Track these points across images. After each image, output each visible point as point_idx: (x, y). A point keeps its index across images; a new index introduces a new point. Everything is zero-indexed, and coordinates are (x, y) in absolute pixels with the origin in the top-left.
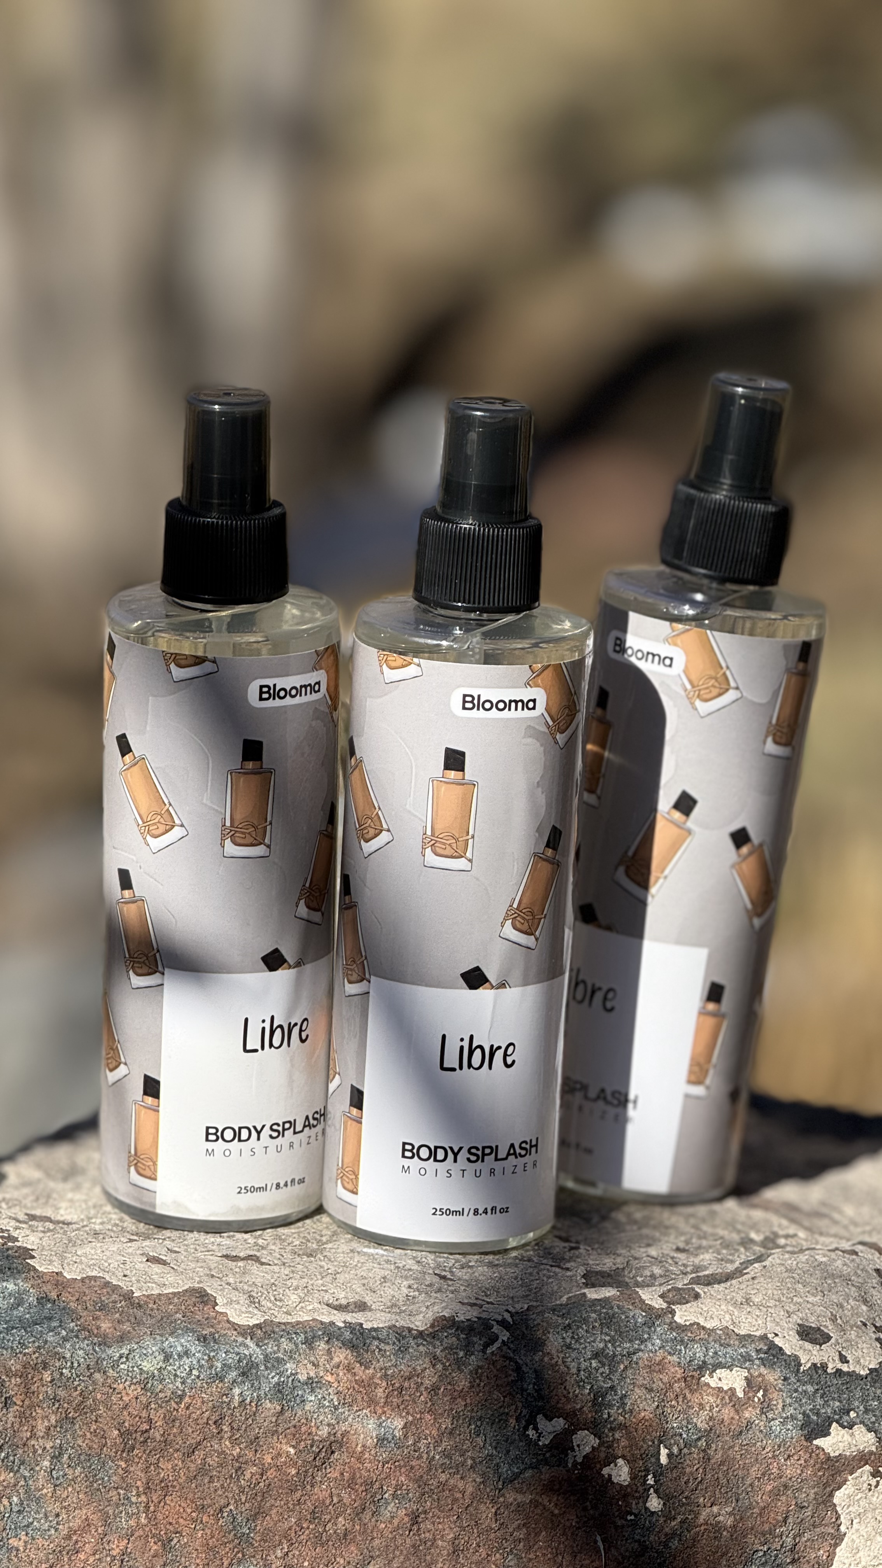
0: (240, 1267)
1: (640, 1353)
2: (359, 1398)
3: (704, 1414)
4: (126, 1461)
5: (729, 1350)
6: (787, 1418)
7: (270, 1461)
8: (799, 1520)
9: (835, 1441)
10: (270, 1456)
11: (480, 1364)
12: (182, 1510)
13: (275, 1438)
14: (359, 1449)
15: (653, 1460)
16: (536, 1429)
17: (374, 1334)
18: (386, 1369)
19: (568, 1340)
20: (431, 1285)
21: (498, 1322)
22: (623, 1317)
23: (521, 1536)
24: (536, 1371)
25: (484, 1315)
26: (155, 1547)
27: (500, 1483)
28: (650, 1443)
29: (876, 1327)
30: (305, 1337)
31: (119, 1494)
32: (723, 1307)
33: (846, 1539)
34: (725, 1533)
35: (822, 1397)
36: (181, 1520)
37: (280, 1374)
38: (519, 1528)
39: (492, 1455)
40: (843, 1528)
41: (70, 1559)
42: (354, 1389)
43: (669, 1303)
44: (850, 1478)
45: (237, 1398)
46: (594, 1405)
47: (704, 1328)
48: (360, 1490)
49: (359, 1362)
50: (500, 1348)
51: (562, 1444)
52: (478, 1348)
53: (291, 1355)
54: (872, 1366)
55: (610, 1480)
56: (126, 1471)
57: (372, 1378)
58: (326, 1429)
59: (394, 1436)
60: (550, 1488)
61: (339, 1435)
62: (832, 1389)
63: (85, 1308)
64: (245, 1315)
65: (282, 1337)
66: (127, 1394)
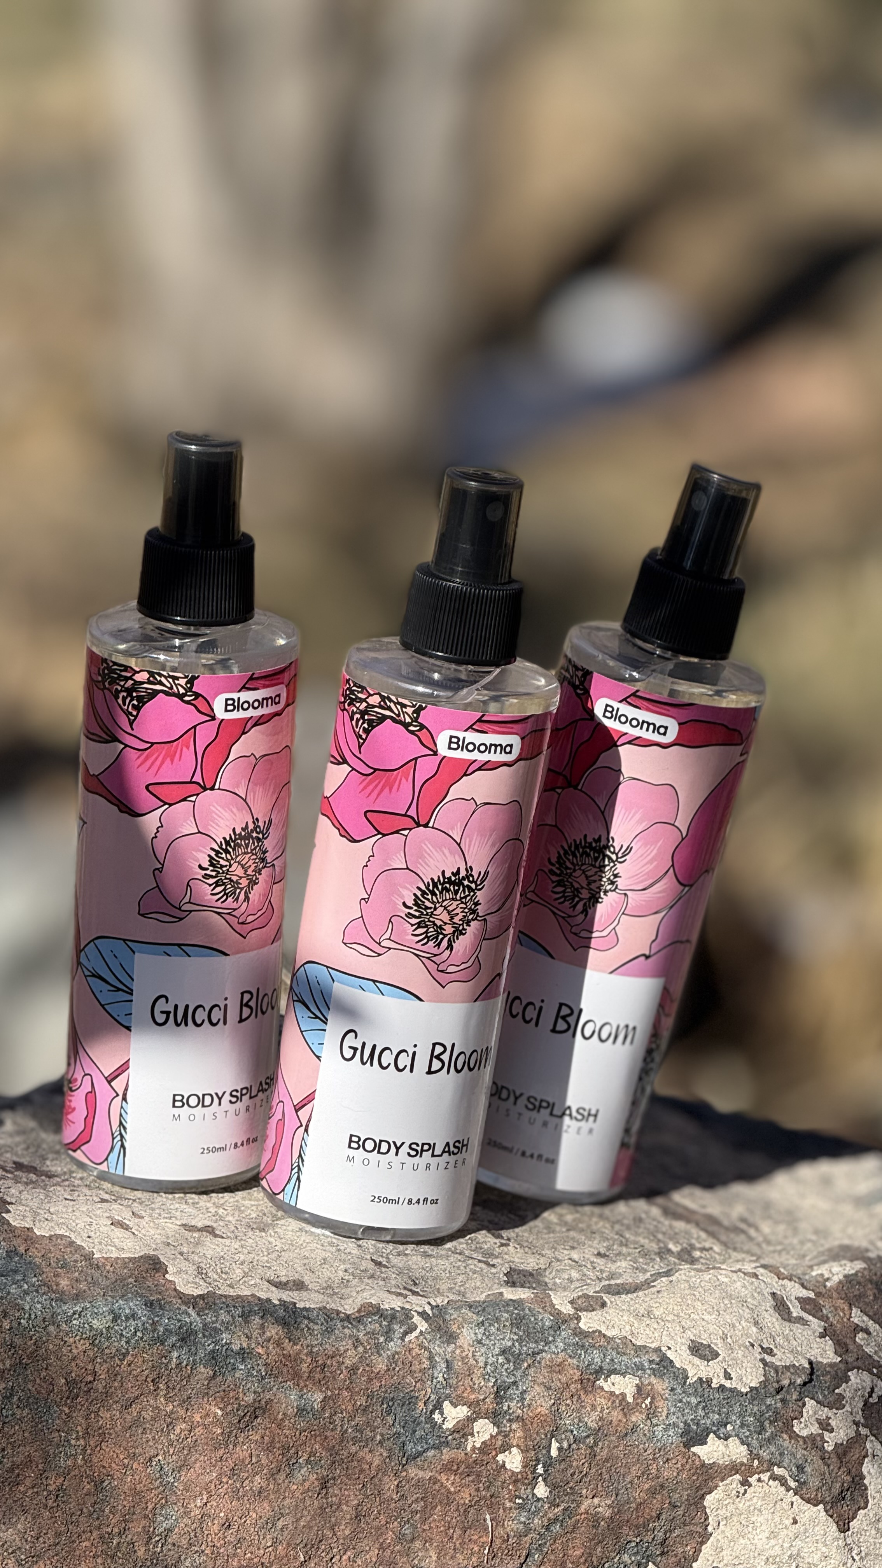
0: (194, 1238)
1: (544, 1354)
2: (285, 1370)
3: (595, 1415)
4: (70, 1408)
5: (625, 1358)
6: (670, 1425)
7: (199, 1419)
8: (671, 1517)
9: (710, 1450)
10: (200, 1415)
11: (398, 1350)
12: (115, 1456)
13: (206, 1399)
14: (280, 1416)
15: (544, 1452)
16: (442, 1413)
17: (305, 1313)
18: (312, 1346)
19: (480, 1336)
20: (365, 1271)
21: (419, 1313)
22: (533, 1319)
23: (419, 1508)
24: (447, 1361)
25: (407, 1306)
26: (89, 1487)
27: (405, 1459)
28: (543, 1436)
29: (762, 1348)
30: (243, 1311)
31: (60, 1436)
32: (625, 1318)
33: (712, 1539)
34: (602, 1523)
35: (703, 1409)
36: (114, 1465)
37: (216, 1343)
38: (417, 1501)
39: (399, 1434)
40: (710, 1529)
41: (10, 1489)
42: (281, 1362)
43: (577, 1309)
44: (721, 1484)
45: (174, 1360)
46: (497, 1397)
47: (604, 1336)
48: (277, 1454)
49: (289, 1338)
50: (416, 1337)
51: (463, 1430)
52: (397, 1335)
53: (227, 1327)
54: (753, 1385)
55: (503, 1466)
56: (68, 1416)
57: (298, 1353)
58: (252, 1396)
59: (313, 1408)
60: (448, 1468)
61: (263, 1402)
62: (714, 1402)
63: (48, 1265)
64: (191, 1285)
65: (221, 1309)
66: (77, 1347)
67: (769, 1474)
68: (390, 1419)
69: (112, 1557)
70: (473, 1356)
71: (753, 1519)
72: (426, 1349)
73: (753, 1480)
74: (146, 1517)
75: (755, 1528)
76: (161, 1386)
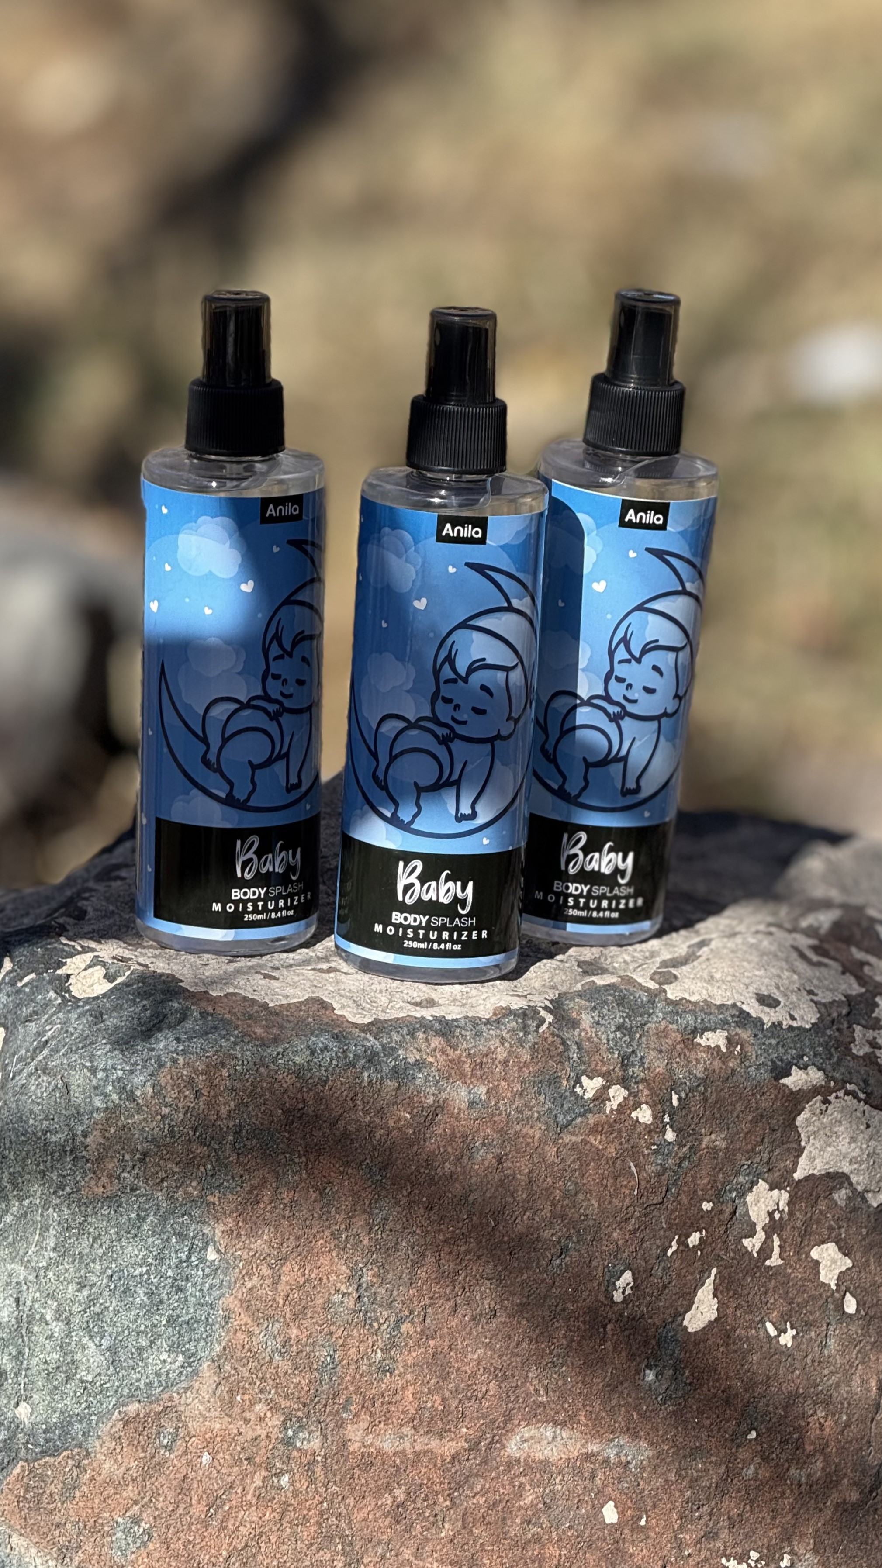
1: (649, 1025)
2: (453, 1073)
3: (701, 1066)
4: (289, 1132)
5: (711, 1017)
6: (760, 1065)
7: (393, 1124)
8: (772, 1140)
9: (795, 1079)
10: (393, 1121)
11: (536, 1040)
12: (332, 1166)
13: (395, 1107)
15: (668, 1103)
16: (582, 1086)
17: (455, 1023)
18: (469, 1049)
19: (597, 1018)
21: (543, 1008)
22: (631, 997)
23: (577, 1167)
24: (577, 1043)
25: (532, 1004)
26: (315, 1195)
27: (559, 1129)
28: (665, 1091)
29: (807, 991)
30: (408, 1030)
31: (286, 1157)
32: (696, 983)
33: (805, 1152)
34: (721, 1154)
35: (782, 1047)
36: (332, 1174)
37: (395, 1059)
38: (574, 1161)
39: (551, 1109)
40: (803, 1144)
41: (252, 1208)
42: (449, 1066)
43: (660, 984)
44: (807, 1106)
45: (366, 1079)
46: (623, 1065)
47: (690, 1002)
49: (449, 1046)
50: (548, 1028)
51: (601, 1096)
52: (532, 1029)
53: (400, 1043)
54: (813, 1021)
55: (637, 1121)
56: (289, 1139)
57: (460, 1057)
58: (432, 1098)
59: (481, 1100)
60: (595, 1130)
62: (788, 1041)
63: (238, 1018)
64: (358, 1016)
65: (391, 1031)
66: (286, 1082)
67: (843, 1091)
68: (542, 1098)
69: (344, 1249)
70: (596, 1035)
71: (836, 1129)
72: (558, 1036)
73: (832, 1098)
74: (365, 1211)
75: (838, 1137)
76: (359, 1103)
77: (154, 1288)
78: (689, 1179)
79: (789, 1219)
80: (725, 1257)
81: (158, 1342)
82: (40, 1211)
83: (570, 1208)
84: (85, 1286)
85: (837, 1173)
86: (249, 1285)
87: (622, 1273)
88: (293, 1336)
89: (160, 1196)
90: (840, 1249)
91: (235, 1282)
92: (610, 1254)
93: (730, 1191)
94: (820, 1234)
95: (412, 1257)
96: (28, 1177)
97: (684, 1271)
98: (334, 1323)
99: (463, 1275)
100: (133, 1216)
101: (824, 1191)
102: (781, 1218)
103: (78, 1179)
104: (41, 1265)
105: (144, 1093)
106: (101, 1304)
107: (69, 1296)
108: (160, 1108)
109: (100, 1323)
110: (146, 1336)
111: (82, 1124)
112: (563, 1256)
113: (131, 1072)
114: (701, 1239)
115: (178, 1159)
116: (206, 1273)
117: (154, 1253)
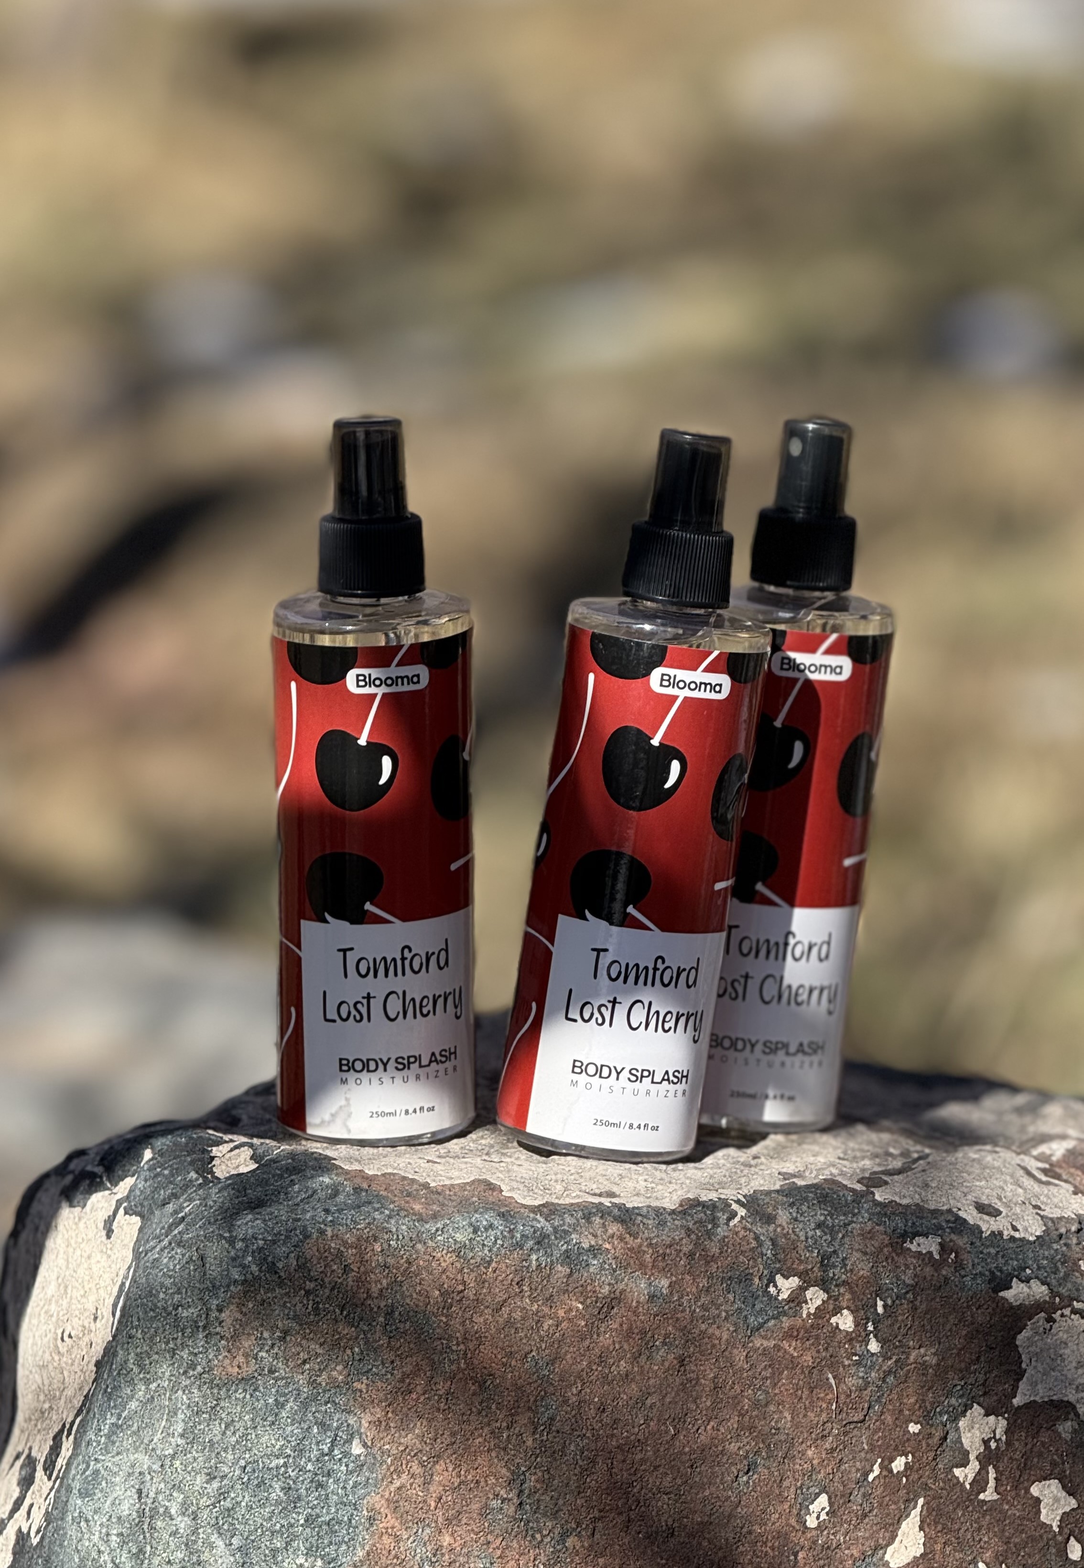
1: (854, 1225)
2: (632, 1262)
3: (910, 1272)
4: (446, 1317)
5: (924, 1221)
6: (976, 1274)
7: (563, 1314)
8: (989, 1359)
9: (1016, 1292)
10: (563, 1310)
11: (726, 1234)
12: (494, 1356)
13: (566, 1295)
15: (872, 1310)
16: (776, 1286)
17: (636, 1212)
18: (650, 1239)
19: (794, 1215)
21: (735, 1201)
23: (768, 1375)
24: (771, 1239)
25: (723, 1197)
26: (473, 1388)
27: (749, 1331)
28: (869, 1296)
29: (1033, 1205)
30: (583, 1214)
31: (442, 1344)
32: (911, 1189)
33: (1026, 1375)
34: (930, 1370)
35: (1002, 1257)
36: (493, 1365)
37: (567, 1243)
38: (765, 1368)
39: (740, 1309)
40: (1024, 1366)
41: (404, 1399)
42: (627, 1255)
43: (868, 1187)
44: (1029, 1323)
45: (534, 1262)
46: (822, 1265)
47: (901, 1205)
48: (637, 1338)
49: (629, 1233)
50: (740, 1222)
51: (797, 1299)
52: (722, 1221)
53: (574, 1227)
54: (1038, 1234)
55: (837, 1327)
56: (446, 1324)
57: (640, 1246)
58: (607, 1288)
59: (662, 1294)
60: (790, 1335)
61: (617, 1293)
62: (1009, 1251)
63: (395, 1196)
64: (528, 1198)
65: (564, 1213)
66: (445, 1261)
67: (1070, 1309)
68: (731, 1297)
69: (505, 1449)
70: (793, 1232)
71: (1061, 1352)
73: (1057, 1315)
74: (530, 1408)
75: (1063, 1361)
76: (525, 1288)
77: (291, 1483)
78: (894, 1396)
79: (1007, 1450)
80: (933, 1487)
81: (295, 1544)
82: (168, 1395)
83: (760, 1420)
84: (215, 1478)
85: (1062, 1401)
86: (397, 1483)
87: (817, 1495)
88: (445, 1544)
89: (301, 1379)
90: (1064, 1487)
91: (383, 1480)
92: (804, 1475)
93: (941, 1414)
94: (1041, 1469)
95: (580, 1462)
96: (156, 1357)
97: (888, 1498)
98: (491, 1532)
99: (638, 1487)
100: (271, 1401)
101: (1047, 1422)
102: (997, 1447)
103: (210, 1357)
104: (167, 1453)
105: (287, 1266)
106: (233, 1499)
107: (197, 1488)
108: (305, 1283)
109: (230, 1520)
110: (281, 1537)
111: (217, 1298)
112: (751, 1473)
113: (274, 1242)
114: (906, 1464)
115: (322, 1340)
116: (350, 1469)
117: (293, 1444)
